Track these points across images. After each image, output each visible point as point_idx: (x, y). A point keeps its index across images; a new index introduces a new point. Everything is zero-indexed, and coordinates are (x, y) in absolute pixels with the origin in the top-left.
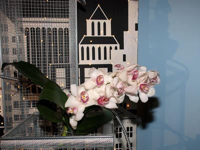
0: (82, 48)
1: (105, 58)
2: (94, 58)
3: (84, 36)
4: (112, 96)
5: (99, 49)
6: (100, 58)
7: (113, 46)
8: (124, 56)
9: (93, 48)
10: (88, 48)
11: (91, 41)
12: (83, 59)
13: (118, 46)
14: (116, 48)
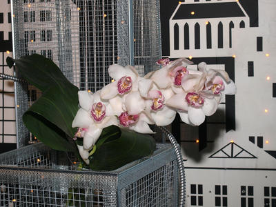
0: (176, 27)
1: (220, 45)
2: (197, 46)
3: (180, 3)
4: (143, 112)
5: (209, 27)
6: (209, 46)
7: (237, 20)
8: (260, 40)
9: (197, 27)
10: (186, 27)
11: (193, 13)
12: (177, 47)
13: (247, 19)
14: (242, 25)
